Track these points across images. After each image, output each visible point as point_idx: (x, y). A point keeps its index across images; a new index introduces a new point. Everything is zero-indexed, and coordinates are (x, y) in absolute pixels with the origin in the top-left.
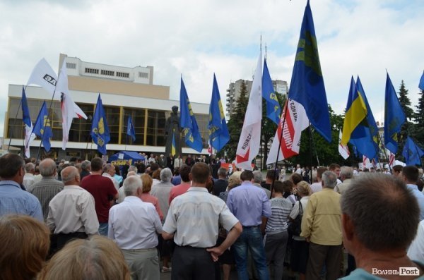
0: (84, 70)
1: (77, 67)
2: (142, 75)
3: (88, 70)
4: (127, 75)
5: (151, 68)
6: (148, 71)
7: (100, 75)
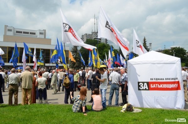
0: (16, 32)
1: (12, 30)
2: (41, 33)
3: (17, 32)
4: (34, 34)
5: (45, 31)
6: (43, 32)
7: (23, 34)
